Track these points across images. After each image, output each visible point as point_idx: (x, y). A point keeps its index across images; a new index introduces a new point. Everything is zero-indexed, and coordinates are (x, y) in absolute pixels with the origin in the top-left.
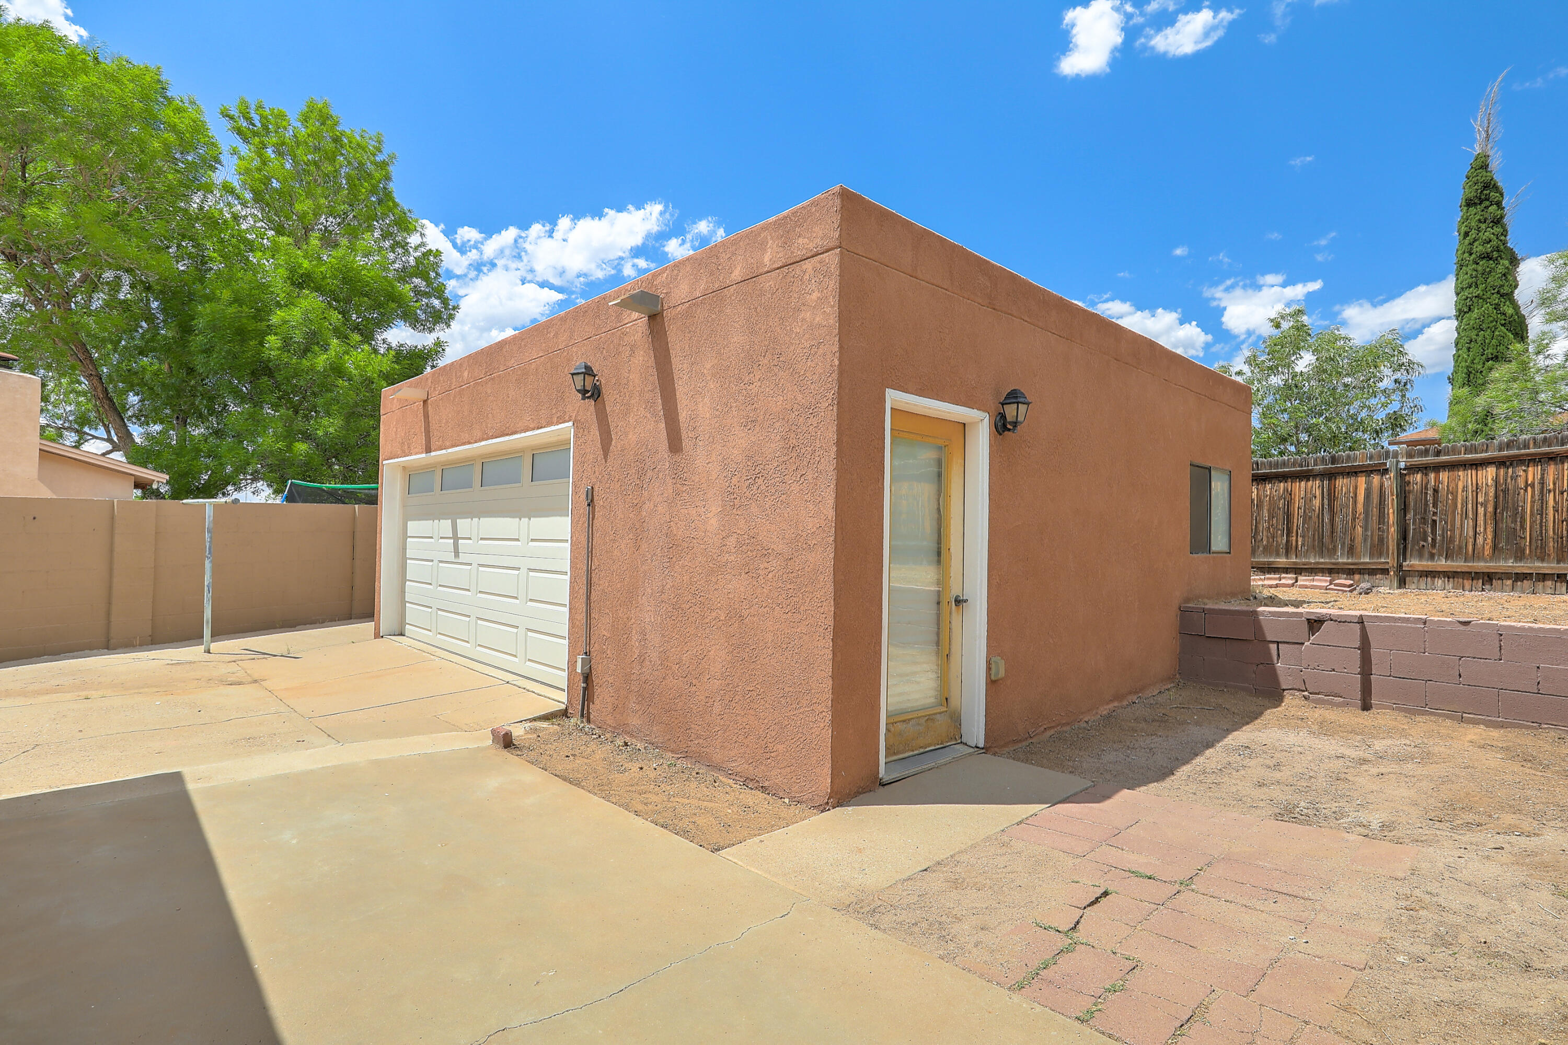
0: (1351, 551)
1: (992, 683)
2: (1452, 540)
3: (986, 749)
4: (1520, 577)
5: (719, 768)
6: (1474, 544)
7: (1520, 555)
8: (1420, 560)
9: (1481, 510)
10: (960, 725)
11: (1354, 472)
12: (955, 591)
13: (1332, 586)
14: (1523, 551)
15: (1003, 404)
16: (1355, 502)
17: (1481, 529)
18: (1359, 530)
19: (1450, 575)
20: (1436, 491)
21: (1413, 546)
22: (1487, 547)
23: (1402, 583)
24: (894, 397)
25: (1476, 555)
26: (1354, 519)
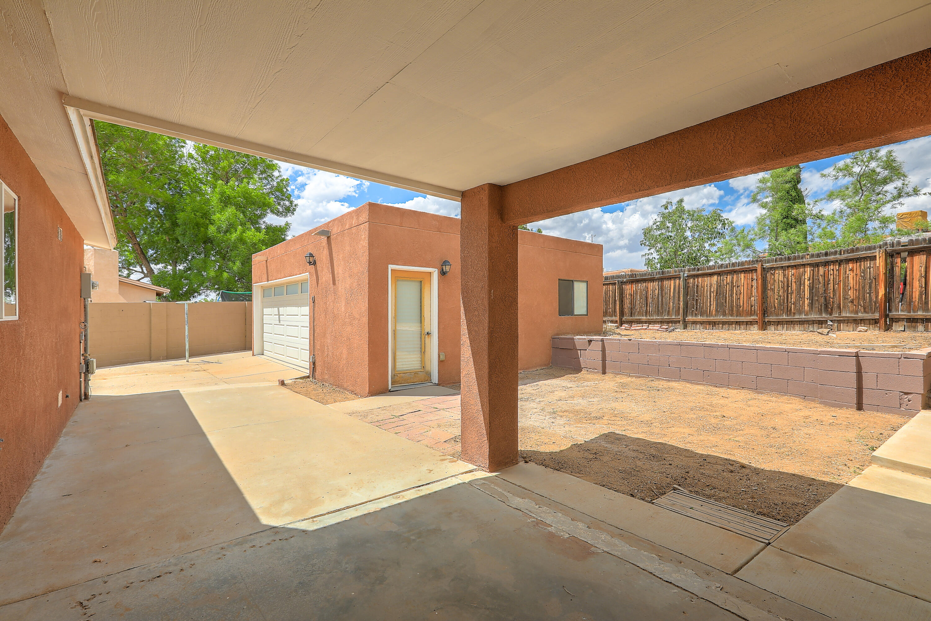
0: (668, 314)
1: (440, 362)
2: (702, 308)
3: (438, 385)
4: (724, 323)
5: (345, 389)
6: (710, 309)
7: (724, 314)
8: (692, 317)
9: (712, 295)
10: (431, 376)
11: (670, 278)
12: (426, 331)
13: (660, 329)
14: (725, 312)
15: (442, 265)
16: (670, 291)
17: (712, 303)
18: (671, 304)
19: (702, 323)
20: (697, 286)
21: (689, 311)
22: (714, 311)
23: (685, 327)
24: (391, 267)
25: (711, 314)
26: (670, 299)
